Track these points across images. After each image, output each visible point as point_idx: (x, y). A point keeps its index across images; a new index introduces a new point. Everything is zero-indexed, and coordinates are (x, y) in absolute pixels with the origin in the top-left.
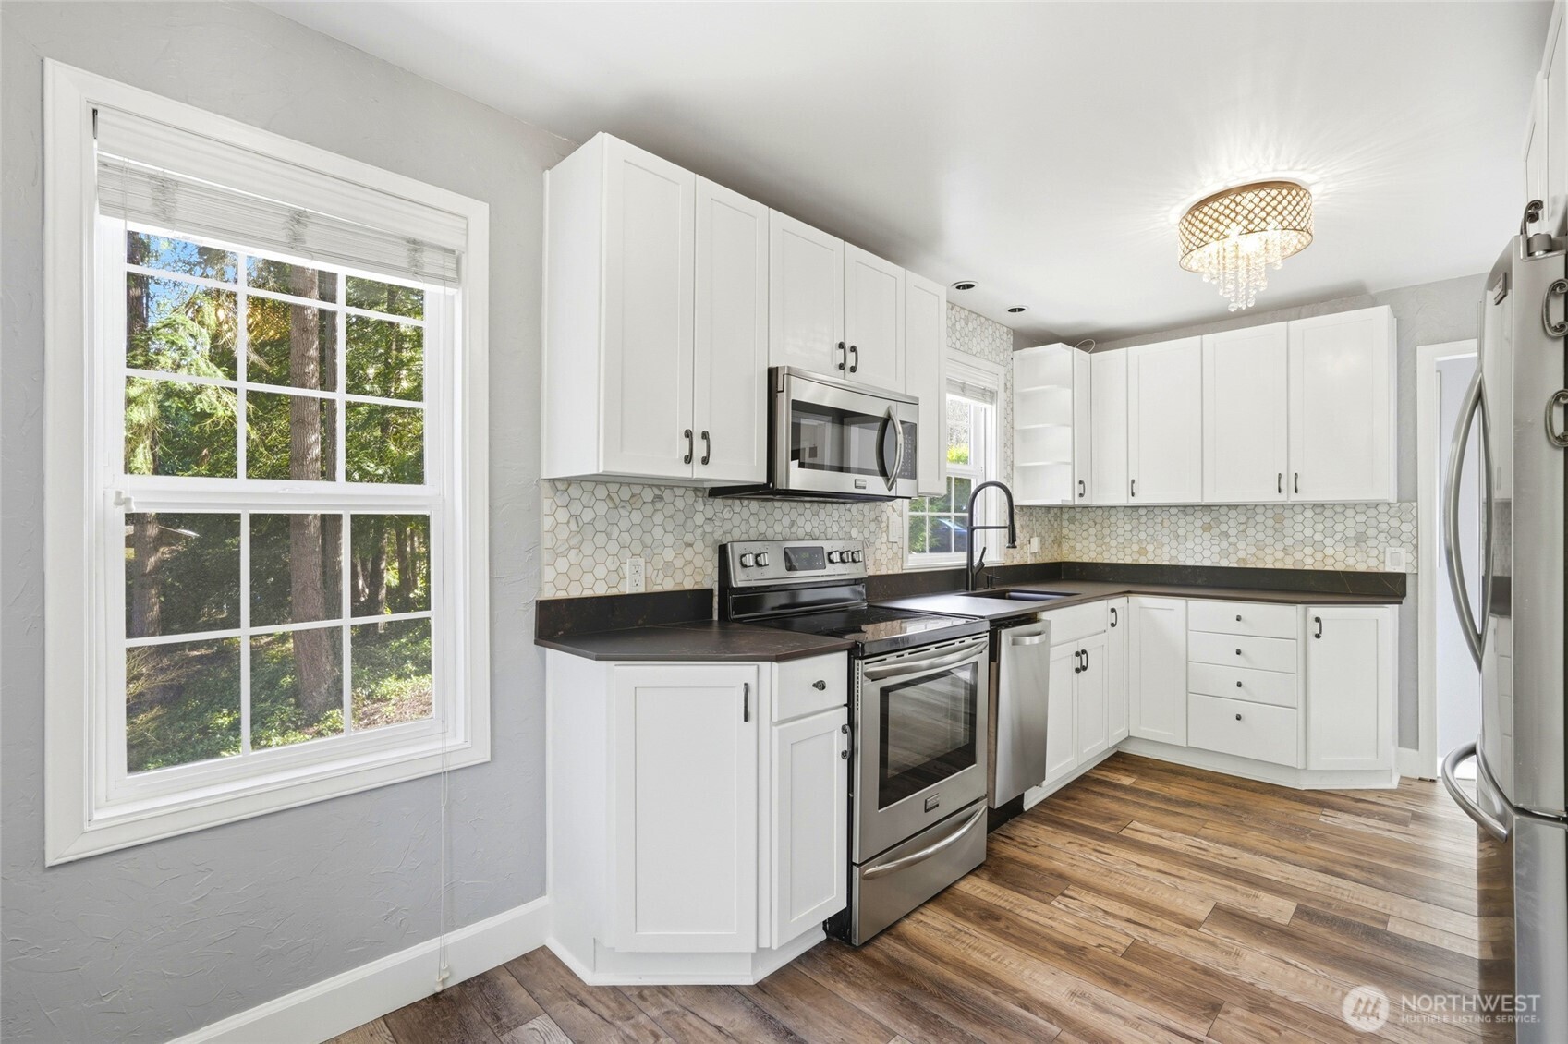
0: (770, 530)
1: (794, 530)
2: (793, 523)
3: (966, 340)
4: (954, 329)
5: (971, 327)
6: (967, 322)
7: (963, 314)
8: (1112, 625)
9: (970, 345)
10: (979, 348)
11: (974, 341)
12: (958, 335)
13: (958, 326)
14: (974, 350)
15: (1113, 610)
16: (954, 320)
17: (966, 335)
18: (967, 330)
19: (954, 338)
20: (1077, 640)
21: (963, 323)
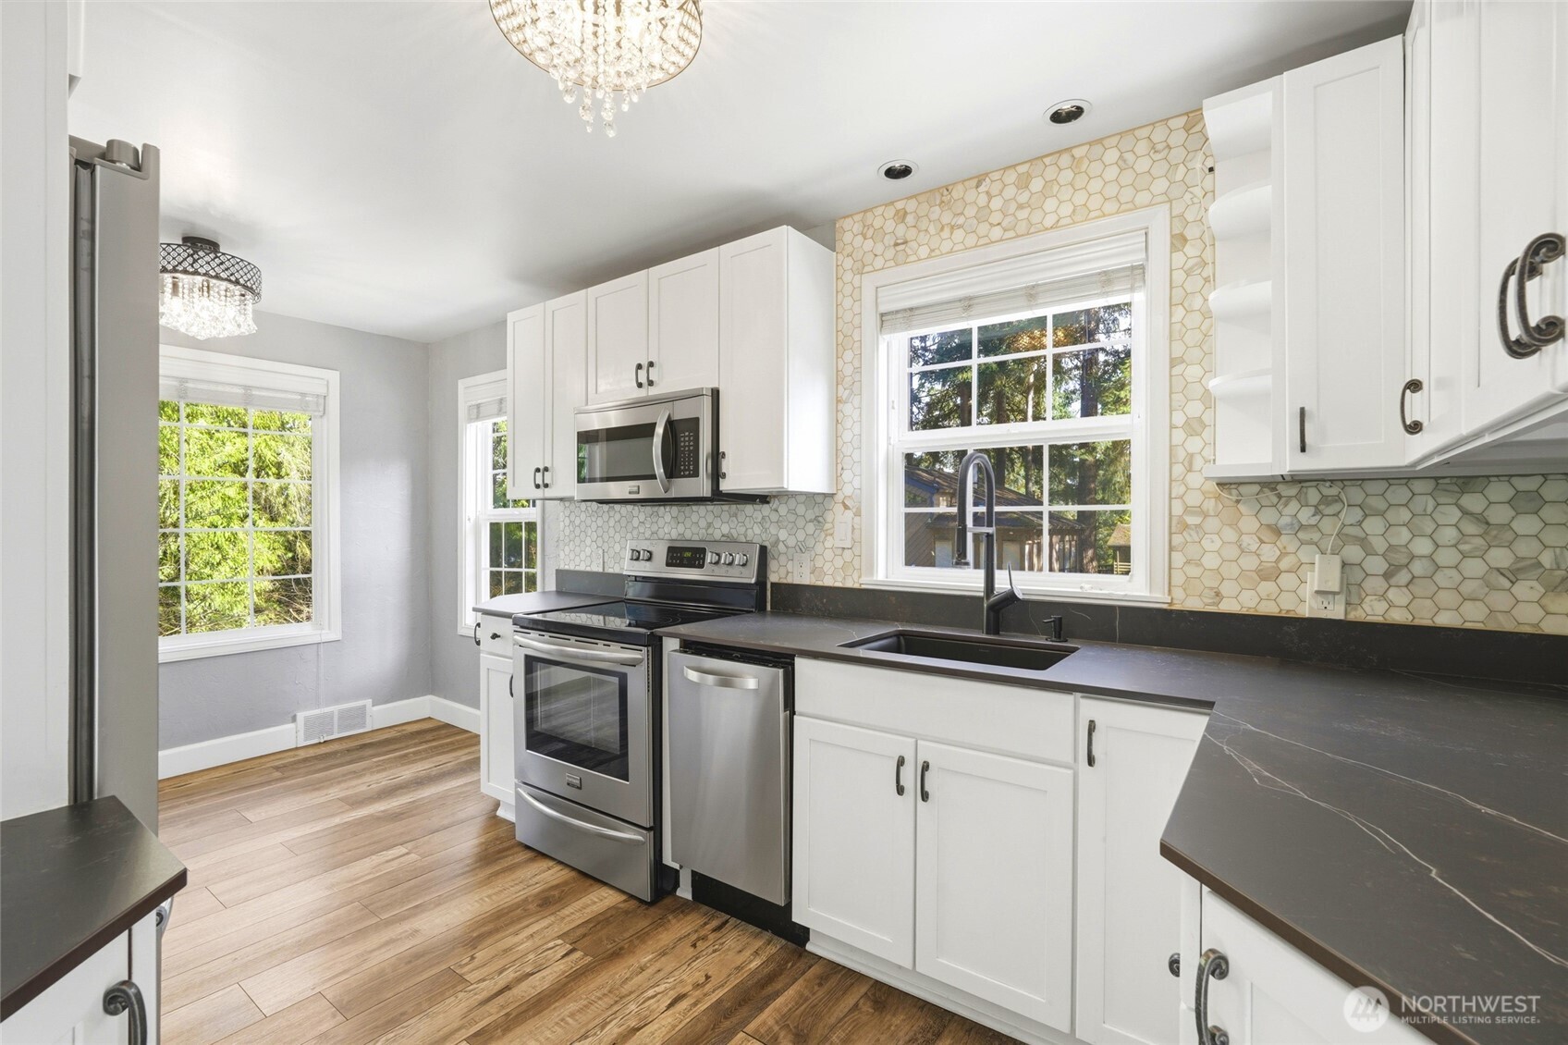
0: (688, 531)
1: (710, 531)
2: (709, 525)
3: (1023, 214)
4: (983, 215)
5: (1037, 185)
6: (1023, 183)
7: (1011, 177)
8: (1091, 761)
9: (1036, 217)
10: (1066, 210)
11: (1050, 204)
12: (996, 218)
13: (996, 203)
14: (1049, 221)
15: (1092, 727)
16: (982, 200)
17: (1021, 207)
18: (1024, 198)
19: (983, 229)
20: (913, 737)
21: (1010, 192)
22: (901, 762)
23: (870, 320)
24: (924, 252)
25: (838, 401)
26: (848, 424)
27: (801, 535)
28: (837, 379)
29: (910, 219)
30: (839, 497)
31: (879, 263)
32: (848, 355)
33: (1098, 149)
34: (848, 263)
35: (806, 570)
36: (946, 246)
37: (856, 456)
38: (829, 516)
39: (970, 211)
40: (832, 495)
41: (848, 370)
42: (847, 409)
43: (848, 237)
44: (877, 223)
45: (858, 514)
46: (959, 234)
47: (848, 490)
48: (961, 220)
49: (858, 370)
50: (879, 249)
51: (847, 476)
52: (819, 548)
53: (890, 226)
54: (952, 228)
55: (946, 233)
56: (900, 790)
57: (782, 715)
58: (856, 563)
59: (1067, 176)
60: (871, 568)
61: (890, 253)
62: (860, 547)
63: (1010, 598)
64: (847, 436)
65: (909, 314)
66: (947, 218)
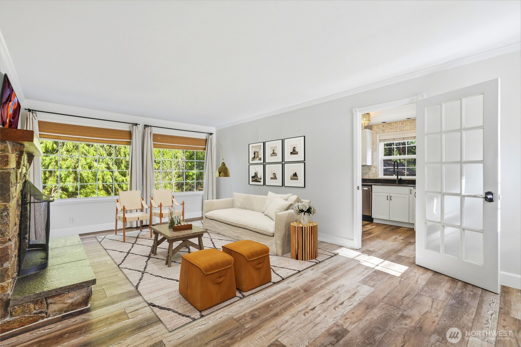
3: (402, 128)
4: (396, 127)
5: (404, 124)
6: (403, 124)
7: (401, 123)
8: (411, 193)
9: (404, 129)
10: (409, 128)
11: (406, 127)
12: (398, 128)
13: (398, 126)
14: (406, 129)
15: (411, 190)
16: (396, 125)
17: (402, 127)
18: (402, 126)
19: (396, 129)
20: (388, 193)
21: (400, 125)
22: (388, 196)
23: (378, 141)
24: (387, 132)
25: (373, 152)
26: (374, 155)
27: (366, 171)
28: (373, 149)
29: (385, 127)
30: (373, 166)
31: (380, 132)
32: (374, 145)
33: (413, 121)
34: (374, 132)
35: (367, 176)
36: (391, 131)
37: (376, 160)
38: (371, 169)
39: (394, 127)
40: (372, 166)
41: (374, 148)
42: (374, 153)
43: (374, 128)
44: (379, 127)
45: (376, 168)
46: (393, 130)
47: (374, 165)
48: (393, 128)
49: (376, 148)
50: (380, 130)
51: (374, 163)
52: (369, 173)
53: (382, 127)
54: (392, 129)
55: (391, 129)
56: (388, 199)
57: (371, 192)
58: (376, 175)
59: (409, 124)
60: (378, 176)
61: (382, 131)
62: (377, 173)
63: (401, 179)
64: (374, 157)
65: (385, 140)
66: (391, 127)
